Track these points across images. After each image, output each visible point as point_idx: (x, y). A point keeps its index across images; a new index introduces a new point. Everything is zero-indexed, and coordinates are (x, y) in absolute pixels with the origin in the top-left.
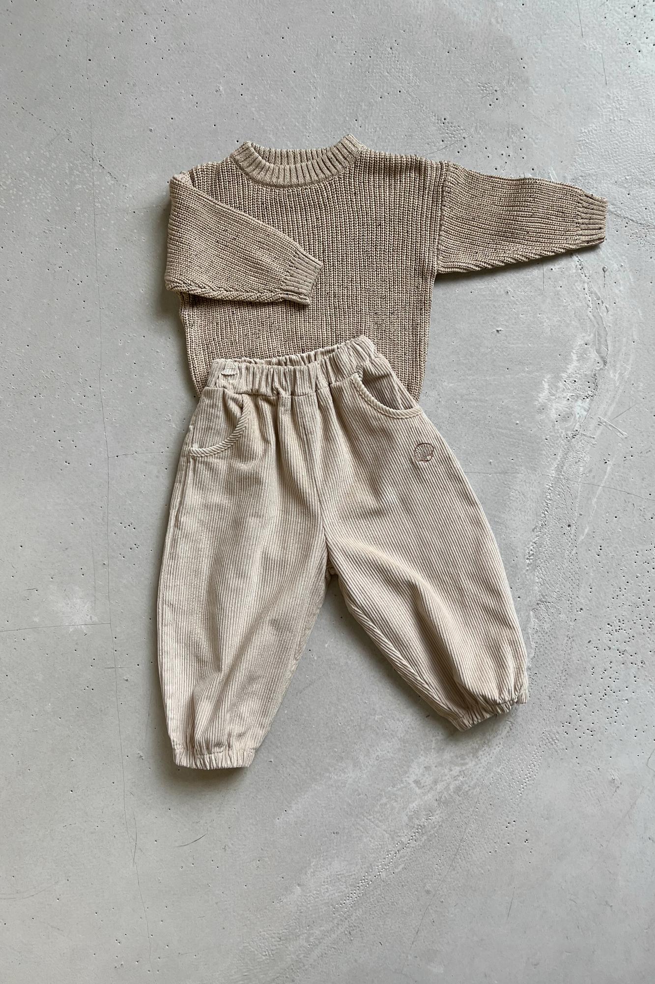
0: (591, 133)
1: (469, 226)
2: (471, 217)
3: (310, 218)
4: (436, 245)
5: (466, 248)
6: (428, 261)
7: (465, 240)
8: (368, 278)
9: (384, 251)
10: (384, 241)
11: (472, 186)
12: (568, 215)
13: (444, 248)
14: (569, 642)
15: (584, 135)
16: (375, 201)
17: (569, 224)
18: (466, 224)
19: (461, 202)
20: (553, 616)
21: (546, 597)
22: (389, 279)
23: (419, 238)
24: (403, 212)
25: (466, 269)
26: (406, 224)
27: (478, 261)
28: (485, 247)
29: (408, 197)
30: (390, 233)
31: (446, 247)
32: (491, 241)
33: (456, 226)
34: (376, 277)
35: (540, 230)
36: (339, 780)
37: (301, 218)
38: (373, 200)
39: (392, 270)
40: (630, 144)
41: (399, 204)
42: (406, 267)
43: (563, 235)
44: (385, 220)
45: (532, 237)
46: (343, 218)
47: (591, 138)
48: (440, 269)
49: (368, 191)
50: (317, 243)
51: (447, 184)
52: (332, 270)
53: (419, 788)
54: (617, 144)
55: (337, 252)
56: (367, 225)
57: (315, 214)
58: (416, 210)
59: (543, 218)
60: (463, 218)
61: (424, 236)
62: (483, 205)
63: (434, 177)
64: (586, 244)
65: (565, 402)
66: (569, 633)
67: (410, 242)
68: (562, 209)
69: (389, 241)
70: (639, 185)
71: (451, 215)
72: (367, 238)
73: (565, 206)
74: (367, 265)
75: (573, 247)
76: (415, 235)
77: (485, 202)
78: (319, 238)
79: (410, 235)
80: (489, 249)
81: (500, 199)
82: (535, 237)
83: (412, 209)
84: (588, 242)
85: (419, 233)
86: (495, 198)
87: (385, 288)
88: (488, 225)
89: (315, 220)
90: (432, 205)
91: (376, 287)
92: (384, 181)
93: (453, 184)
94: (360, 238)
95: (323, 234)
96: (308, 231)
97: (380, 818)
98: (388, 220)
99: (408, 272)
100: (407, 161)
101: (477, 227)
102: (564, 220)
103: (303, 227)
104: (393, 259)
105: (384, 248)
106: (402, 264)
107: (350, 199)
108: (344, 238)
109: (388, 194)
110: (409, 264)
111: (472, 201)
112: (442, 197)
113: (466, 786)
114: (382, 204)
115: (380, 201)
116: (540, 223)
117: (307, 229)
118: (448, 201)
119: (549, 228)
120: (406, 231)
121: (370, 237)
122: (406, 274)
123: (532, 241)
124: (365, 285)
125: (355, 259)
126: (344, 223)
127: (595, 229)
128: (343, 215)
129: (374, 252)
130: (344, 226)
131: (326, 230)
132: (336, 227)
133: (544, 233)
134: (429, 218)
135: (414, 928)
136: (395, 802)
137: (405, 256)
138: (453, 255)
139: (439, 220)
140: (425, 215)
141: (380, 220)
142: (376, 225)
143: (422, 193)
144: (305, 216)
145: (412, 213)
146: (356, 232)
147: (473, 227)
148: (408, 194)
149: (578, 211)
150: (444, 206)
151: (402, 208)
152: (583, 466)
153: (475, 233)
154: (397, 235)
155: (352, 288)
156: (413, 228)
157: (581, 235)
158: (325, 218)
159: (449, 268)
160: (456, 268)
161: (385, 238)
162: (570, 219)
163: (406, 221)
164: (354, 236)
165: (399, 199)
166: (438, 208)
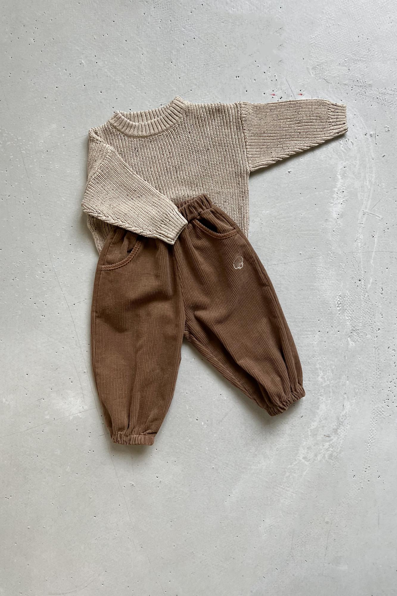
0: (317, 37)
1: (263, 138)
2: (263, 132)
3: (165, 153)
4: (246, 155)
5: (264, 151)
6: (243, 166)
7: (263, 146)
8: (207, 182)
9: (214, 165)
10: (213, 158)
11: (258, 113)
12: (323, 118)
13: (251, 155)
14: (376, 351)
15: (313, 40)
16: (202, 135)
17: (325, 123)
18: (260, 137)
19: (254, 124)
20: (362, 338)
21: (355, 327)
22: (220, 181)
23: (234, 153)
24: (220, 139)
25: (267, 165)
26: (224, 146)
27: (274, 157)
28: (276, 148)
29: (221, 129)
30: (215, 153)
31: (252, 155)
32: (279, 143)
33: (255, 140)
34: (212, 181)
35: (307, 130)
36: (257, 469)
37: (160, 153)
38: (201, 135)
39: (221, 175)
40: (342, 39)
41: (217, 134)
42: (229, 172)
43: (322, 132)
44: (210, 146)
45: (303, 135)
46: (185, 149)
47: (318, 41)
48: (251, 169)
49: (196, 130)
50: (171, 167)
51: (243, 116)
52: (183, 181)
53: (307, 461)
54: (335, 41)
55: (185, 170)
56: (200, 151)
57: (168, 149)
58: (228, 136)
59: (308, 123)
60: (258, 134)
61: (237, 151)
62: (268, 122)
63: (234, 113)
64: (337, 135)
65: (340, 206)
66: (374, 345)
67: (229, 156)
68: (318, 115)
69: (216, 158)
70: (354, 62)
71: (250, 134)
72: (202, 159)
73: (320, 113)
74: (205, 174)
75: (329, 138)
76: (231, 152)
77: (268, 120)
78: (172, 164)
79: (228, 152)
80: (278, 148)
81: (277, 116)
82: (305, 135)
83: (225, 136)
84: (338, 133)
85: (233, 150)
86: (273, 116)
87: (219, 187)
88: (274, 134)
89: (168, 153)
90: (237, 131)
91: (213, 187)
92: (205, 121)
93: (246, 115)
94: (197, 159)
95: (174, 161)
96: (165, 161)
97: (288, 485)
98: (212, 145)
99: (231, 175)
100: (215, 106)
101: (267, 137)
102: (321, 121)
103: (161, 159)
104: (220, 168)
105: (214, 163)
106: (226, 171)
107: (187, 137)
108: (188, 162)
109: (209, 129)
110: (231, 170)
111: (261, 122)
112: (242, 125)
113: (335, 453)
114: (206, 137)
115: (205, 135)
116: (307, 126)
117: (164, 160)
118: (246, 126)
119: (313, 128)
120: (225, 150)
121: (204, 158)
122: (230, 176)
123: (303, 138)
124: (205, 187)
125: (197, 172)
126: (186, 152)
127: (341, 125)
128: (185, 148)
129: (208, 166)
130: (186, 154)
131: (176, 158)
132: (182, 156)
133: (310, 132)
134: (237, 139)
135: (324, 547)
136: (294, 474)
137: (227, 165)
138: (257, 159)
139: (244, 139)
140: (234, 138)
141: (207, 147)
142: (206, 150)
143: (229, 125)
144: (162, 152)
145: (226, 139)
146: (195, 156)
147: (265, 138)
148: (221, 127)
149: (329, 115)
150: (245, 130)
151: (219, 137)
152: (360, 242)
153: (267, 141)
154: (220, 154)
155: (198, 190)
156: (228, 147)
157: (333, 129)
158: (174, 151)
159: (257, 167)
160: (261, 166)
161: (213, 157)
162: (324, 121)
163: (224, 144)
164: (194, 159)
165: (216, 131)
166: (241, 132)
